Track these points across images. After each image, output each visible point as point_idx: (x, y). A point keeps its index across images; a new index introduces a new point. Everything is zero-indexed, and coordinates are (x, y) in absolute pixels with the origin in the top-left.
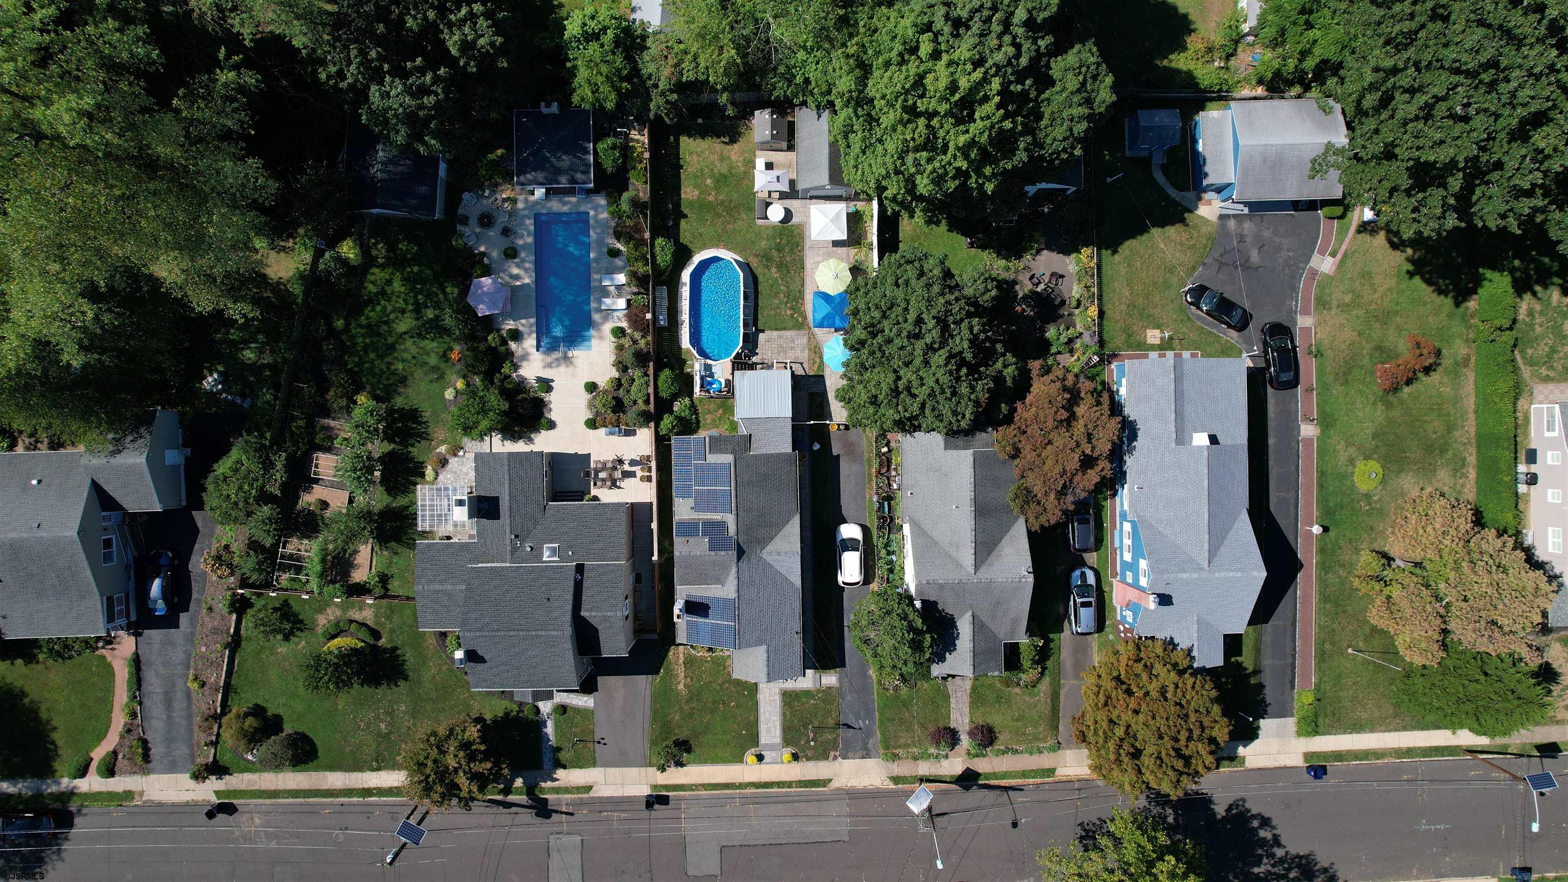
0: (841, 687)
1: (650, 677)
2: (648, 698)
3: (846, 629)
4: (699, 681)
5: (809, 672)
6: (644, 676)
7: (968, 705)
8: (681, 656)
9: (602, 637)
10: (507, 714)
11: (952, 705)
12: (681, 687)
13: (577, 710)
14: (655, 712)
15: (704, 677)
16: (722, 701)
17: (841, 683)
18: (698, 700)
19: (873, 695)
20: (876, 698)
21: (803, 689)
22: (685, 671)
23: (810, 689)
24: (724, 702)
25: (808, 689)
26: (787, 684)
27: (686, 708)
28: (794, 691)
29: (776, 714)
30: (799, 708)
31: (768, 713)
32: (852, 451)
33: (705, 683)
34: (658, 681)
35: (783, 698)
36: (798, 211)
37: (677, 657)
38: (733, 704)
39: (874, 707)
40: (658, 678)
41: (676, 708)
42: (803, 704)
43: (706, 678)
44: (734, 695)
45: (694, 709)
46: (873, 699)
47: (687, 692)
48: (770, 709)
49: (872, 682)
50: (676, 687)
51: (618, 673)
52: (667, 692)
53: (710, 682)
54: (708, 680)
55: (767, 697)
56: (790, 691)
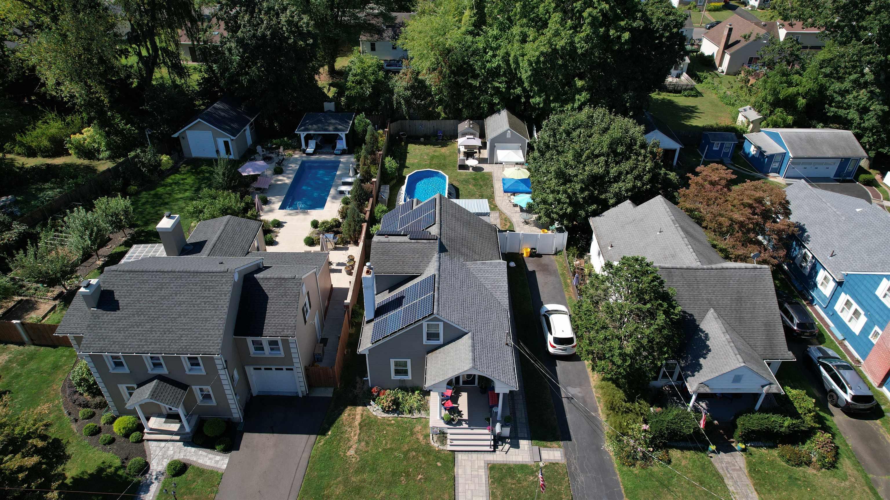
0: (569, 465)
1: (313, 437)
2: (304, 463)
3: (565, 401)
4: (376, 446)
5: (524, 444)
6: (305, 437)
7: (752, 488)
8: (358, 417)
9: (271, 308)
10: (100, 470)
11: (731, 488)
12: (352, 452)
13: (201, 472)
14: (308, 480)
15: (384, 442)
16: (405, 473)
17: (568, 459)
18: (371, 470)
19: (616, 475)
20: (620, 480)
21: (518, 463)
22: (360, 434)
23: (527, 463)
24: (408, 474)
25: (525, 463)
26: (495, 456)
27: (353, 479)
28: (505, 465)
29: (481, 494)
30: (513, 486)
31: (470, 492)
32: (546, 269)
33: (384, 450)
34: (321, 444)
35: (490, 473)
36: (487, 168)
37: (352, 418)
38: (420, 476)
39: (620, 491)
40: (323, 440)
41: (340, 479)
42: (519, 481)
43: (386, 444)
44: (423, 466)
45: (365, 482)
46: (617, 480)
47: (358, 460)
48: (472, 487)
49: (611, 459)
50: (345, 453)
51: (272, 430)
52: (330, 458)
53: (391, 449)
54: (389, 446)
55: (469, 471)
56: (500, 465)
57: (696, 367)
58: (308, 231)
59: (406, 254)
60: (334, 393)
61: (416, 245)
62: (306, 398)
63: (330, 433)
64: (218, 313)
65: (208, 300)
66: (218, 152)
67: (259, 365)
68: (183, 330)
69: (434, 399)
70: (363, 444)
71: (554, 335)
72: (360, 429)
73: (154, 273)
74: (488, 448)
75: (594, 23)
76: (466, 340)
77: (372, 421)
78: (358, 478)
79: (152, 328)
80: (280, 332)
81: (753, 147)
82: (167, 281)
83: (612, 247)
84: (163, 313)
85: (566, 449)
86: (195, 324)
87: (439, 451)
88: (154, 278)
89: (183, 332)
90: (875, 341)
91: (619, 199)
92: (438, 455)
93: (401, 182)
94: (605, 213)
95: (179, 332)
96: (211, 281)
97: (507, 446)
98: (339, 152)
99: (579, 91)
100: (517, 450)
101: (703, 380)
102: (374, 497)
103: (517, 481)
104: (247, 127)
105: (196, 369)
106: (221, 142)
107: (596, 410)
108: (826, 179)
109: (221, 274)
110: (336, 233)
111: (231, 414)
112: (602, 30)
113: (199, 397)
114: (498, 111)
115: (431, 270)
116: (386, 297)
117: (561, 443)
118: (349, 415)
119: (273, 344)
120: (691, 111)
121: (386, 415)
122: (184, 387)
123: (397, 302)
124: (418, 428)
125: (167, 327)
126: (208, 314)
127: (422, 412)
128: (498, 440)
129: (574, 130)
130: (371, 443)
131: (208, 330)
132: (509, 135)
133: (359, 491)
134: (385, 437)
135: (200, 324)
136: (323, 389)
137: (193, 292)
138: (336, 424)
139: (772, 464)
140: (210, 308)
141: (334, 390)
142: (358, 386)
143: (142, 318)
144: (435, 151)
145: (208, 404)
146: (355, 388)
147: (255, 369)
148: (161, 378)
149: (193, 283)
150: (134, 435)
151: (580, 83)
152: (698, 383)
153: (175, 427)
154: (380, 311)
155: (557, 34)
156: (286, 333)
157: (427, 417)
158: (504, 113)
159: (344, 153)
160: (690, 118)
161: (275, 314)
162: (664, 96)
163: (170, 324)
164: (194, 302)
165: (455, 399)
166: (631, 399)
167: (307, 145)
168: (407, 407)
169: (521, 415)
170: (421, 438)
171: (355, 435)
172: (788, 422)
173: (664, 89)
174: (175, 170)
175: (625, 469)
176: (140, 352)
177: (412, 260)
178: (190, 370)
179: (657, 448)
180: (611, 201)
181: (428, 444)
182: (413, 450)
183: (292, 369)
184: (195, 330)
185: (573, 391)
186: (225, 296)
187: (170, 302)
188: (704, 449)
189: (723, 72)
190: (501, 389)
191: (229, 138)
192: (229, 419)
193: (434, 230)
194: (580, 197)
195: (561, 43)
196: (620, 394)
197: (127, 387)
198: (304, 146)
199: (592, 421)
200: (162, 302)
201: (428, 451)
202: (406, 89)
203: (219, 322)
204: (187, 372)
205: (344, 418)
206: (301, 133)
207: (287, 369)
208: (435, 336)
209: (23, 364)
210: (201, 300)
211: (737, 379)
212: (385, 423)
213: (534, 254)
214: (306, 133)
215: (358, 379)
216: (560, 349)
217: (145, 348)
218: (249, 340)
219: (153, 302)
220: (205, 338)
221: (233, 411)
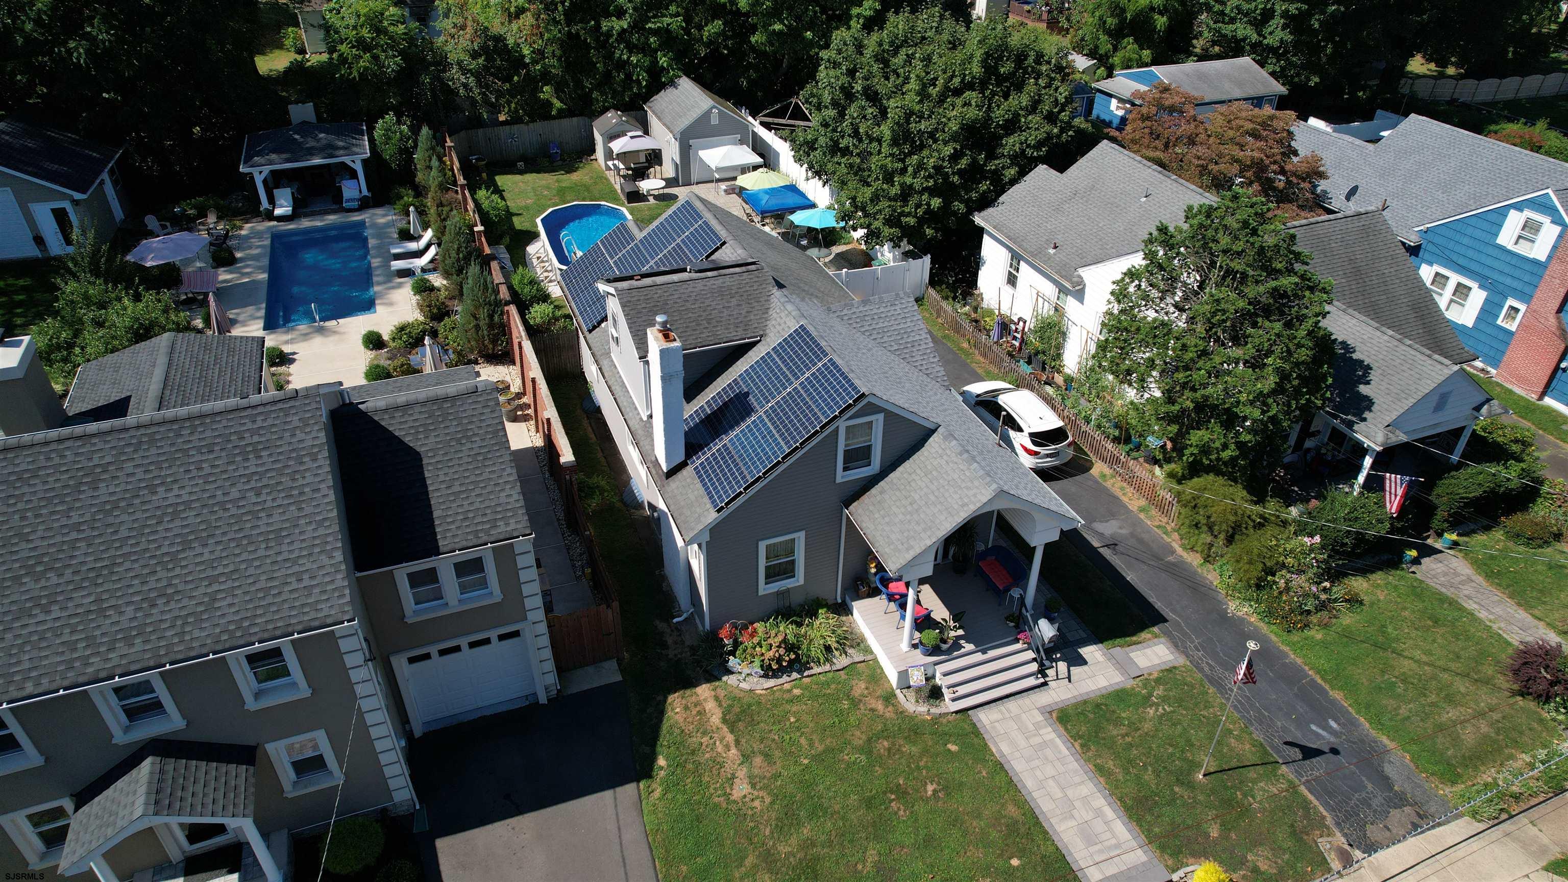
0: (1196, 664)
1: (625, 790)
3: (1106, 552)
4: (793, 756)
5: (1091, 653)
8: (711, 708)
12: (741, 789)
15: (803, 741)
16: (892, 792)
17: (1187, 656)
18: (812, 815)
19: (1286, 656)
20: (1299, 661)
21: (1104, 692)
22: (737, 742)
23: (1122, 686)
24: (902, 793)
25: (1117, 687)
26: (1051, 692)
27: (783, 849)
28: (1085, 702)
29: (1077, 779)
30: (1129, 739)
31: (1051, 782)
33: (813, 758)
34: (658, 793)
35: (1066, 729)
36: (682, 193)
37: (699, 713)
38: (930, 788)
39: (1313, 680)
40: (655, 788)
41: (750, 861)
42: (1134, 727)
43: (811, 744)
44: (922, 764)
45: (813, 845)
46: (1293, 664)
47: (768, 800)
48: (1049, 771)
49: (1256, 628)
50: (727, 795)
52: (699, 819)
53: (828, 750)
54: (821, 748)
55: (1022, 743)
56: (1076, 705)
57: (1363, 403)
58: (363, 356)
59: (707, 302)
60: (622, 671)
61: (721, 280)
62: (559, 701)
63: (661, 762)
64: (308, 510)
65: (265, 481)
66: (39, 240)
67: (422, 646)
68: (212, 580)
70: (758, 760)
71: (1027, 430)
72: (732, 732)
73: (54, 446)
74: (1032, 682)
76: (941, 445)
77: (750, 705)
78: (794, 841)
79: (98, 600)
80: (487, 532)
81: (1114, 102)
82: (108, 459)
83: (1055, 247)
84: (126, 549)
85: (1168, 634)
86: (244, 556)
87: (936, 719)
88: (57, 460)
89: (215, 587)
90: (1513, 326)
91: (1025, 165)
92: (938, 729)
93: (519, 240)
94: (1002, 199)
95: (202, 590)
96: (253, 433)
97: (1062, 666)
98: (355, 204)
100: (1085, 668)
101: (1389, 419)
102: (856, 871)
103: (1129, 726)
104: (105, 176)
105: (275, 688)
106: (43, 213)
107: (1173, 552)
109: (280, 406)
111: (388, 792)
113: (287, 775)
114: (672, 83)
115: (784, 321)
116: (697, 402)
117: (1155, 629)
118: (686, 708)
121: (772, 683)
122: (241, 754)
123: (735, 408)
124: (859, 687)
125: (152, 585)
126: (276, 518)
127: (850, 651)
129: (896, 53)
130: (777, 753)
131: (295, 561)
132: (715, 120)
133: (814, 871)
134: (799, 729)
135: (261, 553)
136: (590, 669)
137: (207, 470)
138: (664, 740)
140: (279, 502)
141: (619, 665)
142: (670, 641)
143: (55, 580)
144: (558, 181)
145: (317, 784)
146: (664, 646)
147: (412, 660)
148: (166, 747)
149: (199, 449)
152: (1381, 427)
154: (697, 439)
156: (502, 529)
157: (869, 657)
158: (686, 84)
159: (365, 204)
161: (456, 488)
163: (161, 574)
164: (220, 498)
167: (272, 200)
168: (816, 651)
170: (880, 706)
171: (727, 748)
175: (1296, 637)
176: (81, 679)
177: (726, 312)
178: (257, 695)
180: (1012, 172)
181: (901, 713)
182: (879, 736)
183: (516, 634)
184: (251, 571)
186: (315, 460)
187: (138, 515)
189: (979, 18)
190: (1043, 534)
191: (67, 200)
192: (385, 810)
197: (30, 817)
198: (265, 204)
199: (1178, 571)
200: (111, 520)
201: (913, 728)
202: (475, 55)
203: (321, 531)
204: (251, 704)
205: (679, 718)
206: (255, 171)
207: (502, 638)
208: (856, 457)
210: (240, 486)
211: (1442, 403)
212: (775, 701)
214: (267, 169)
215: (661, 626)
216: (1048, 456)
217: (96, 665)
218: (401, 573)
219: (77, 527)
220: (295, 585)
221: (393, 784)
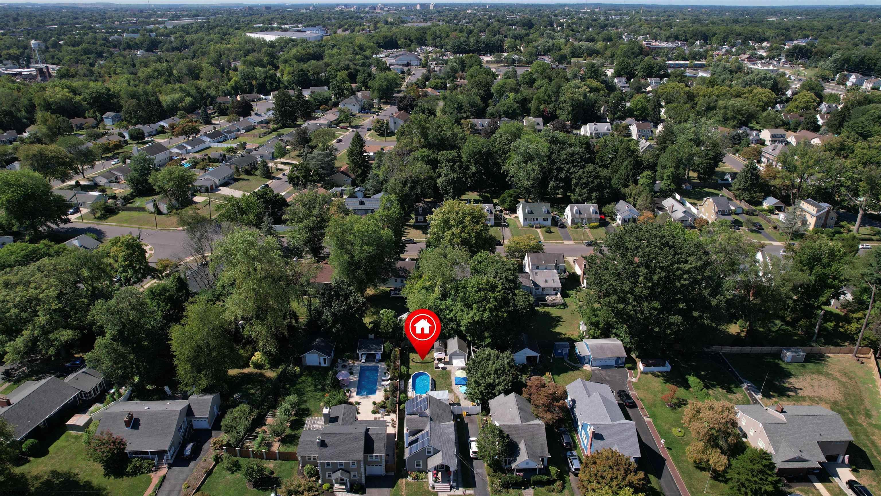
0: (475, 495)
1: (389, 489)
3: (475, 474)
5: (460, 489)
6: (387, 489)
8: (404, 482)
9: (374, 444)
12: (403, 493)
17: (475, 493)
21: (458, 494)
26: (451, 493)
32: (472, 421)
36: (448, 367)
40: (393, 490)
49: (489, 493)
50: (401, 493)
51: (375, 487)
57: (515, 460)
58: (371, 407)
59: (418, 422)
60: (395, 474)
61: (422, 418)
62: (385, 476)
63: (395, 487)
65: (357, 443)
66: (320, 363)
67: (370, 464)
69: (430, 475)
70: (407, 490)
71: (472, 450)
72: (405, 486)
74: (448, 490)
75: (491, 311)
76: (440, 453)
77: (409, 483)
79: (340, 452)
80: (379, 452)
81: (578, 350)
82: (342, 437)
83: (495, 414)
84: (343, 447)
85: (474, 490)
89: (350, 454)
92: (432, 493)
93: (409, 376)
94: (494, 399)
96: (357, 436)
97: (455, 489)
98: (378, 361)
99: (487, 338)
100: (458, 491)
101: (518, 464)
105: (354, 466)
106: (322, 359)
107: (485, 476)
108: (610, 367)
109: (360, 433)
110: (385, 408)
112: (494, 313)
113: (353, 476)
114: (453, 337)
115: (427, 429)
116: (412, 438)
117: (473, 488)
118: (401, 481)
119: (376, 456)
120: (557, 320)
121: (413, 481)
122: (349, 472)
123: (416, 441)
124: (425, 484)
128: (452, 488)
130: (410, 490)
132: (458, 352)
134: (414, 488)
135: (355, 451)
136: (389, 473)
137: (351, 440)
138: (397, 484)
139: (542, 493)
143: (335, 450)
145: (356, 478)
146: (402, 472)
147: (368, 466)
148: (342, 469)
149: (351, 437)
150: (330, 490)
151: (487, 335)
152: (516, 465)
153: (344, 487)
154: (411, 444)
155: (475, 314)
156: (381, 452)
158: (456, 338)
159: (380, 361)
160: (556, 326)
162: (546, 309)
164: (352, 444)
165: (437, 474)
166: (495, 471)
167: (362, 357)
168: (421, 478)
169: (460, 480)
170: (426, 488)
171: (404, 488)
172: (546, 477)
173: (546, 305)
174: (301, 374)
176: (335, 461)
177: (420, 424)
178: (352, 466)
179: (504, 488)
180: (497, 394)
181: (429, 490)
183: (381, 466)
184: (354, 453)
185: (479, 471)
186: (362, 441)
187: (344, 444)
188: (520, 488)
189: (584, 287)
190: (452, 469)
191: (326, 357)
192: (362, 483)
193: (427, 412)
194: (485, 392)
195: (477, 319)
196: (492, 470)
197: (328, 473)
198: (360, 358)
199: (483, 480)
200: (342, 444)
201: (429, 492)
205: (399, 482)
206: (358, 351)
207: (379, 466)
208: (429, 452)
209: (279, 467)
210: (354, 443)
211: (527, 463)
212: (413, 483)
213: (468, 415)
214: (361, 353)
216: (474, 455)
217: (338, 459)
218: (369, 455)
219: (339, 444)
220: (358, 455)
221: (363, 481)
